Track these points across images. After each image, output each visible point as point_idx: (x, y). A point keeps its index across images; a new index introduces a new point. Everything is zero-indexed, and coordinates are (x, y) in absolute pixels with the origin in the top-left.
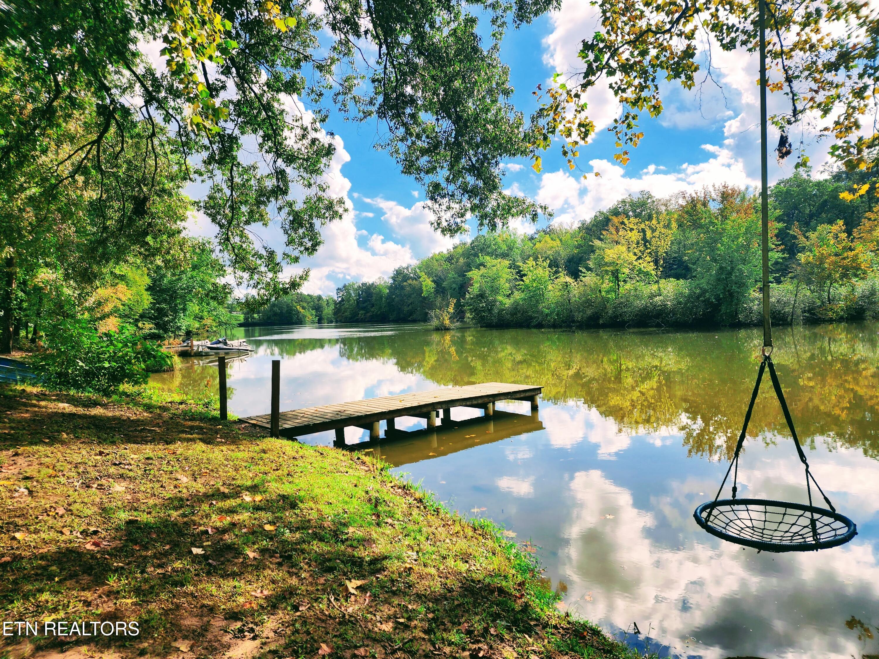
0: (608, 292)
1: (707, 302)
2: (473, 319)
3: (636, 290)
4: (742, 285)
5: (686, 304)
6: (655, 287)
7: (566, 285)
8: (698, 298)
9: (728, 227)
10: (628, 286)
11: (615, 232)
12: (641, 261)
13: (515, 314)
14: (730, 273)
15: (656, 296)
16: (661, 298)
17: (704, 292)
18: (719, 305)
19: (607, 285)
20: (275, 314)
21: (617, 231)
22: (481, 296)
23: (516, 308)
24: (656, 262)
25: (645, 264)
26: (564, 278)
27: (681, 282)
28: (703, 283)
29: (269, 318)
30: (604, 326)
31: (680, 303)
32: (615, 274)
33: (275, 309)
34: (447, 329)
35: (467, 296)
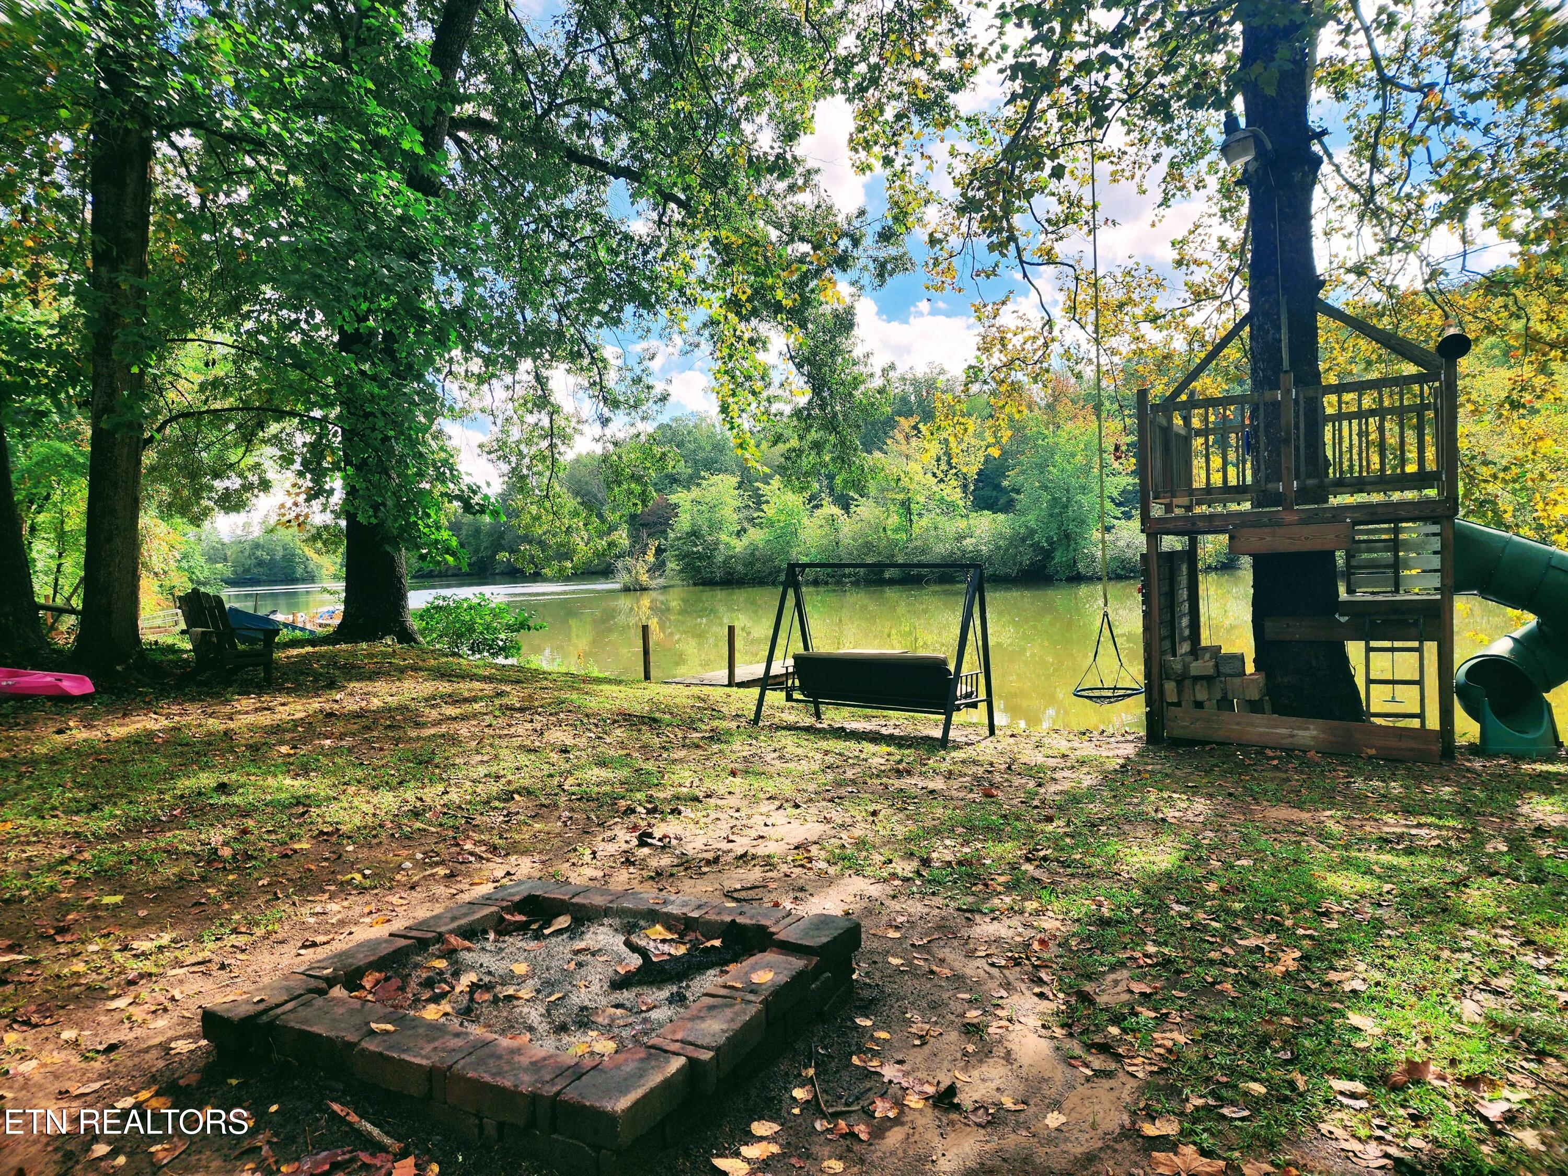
0: (896, 531)
1: (1036, 546)
2: (681, 571)
3: (936, 528)
4: (1082, 522)
5: (1007, 550)
6: (962, 524)
7: (832, 519)
8: (1023, 540)
9: (1062, 441)
10: (924, 522)
11: (903, 441)
12: (942, 486)
13: (752, 564)
14: (1066, 507)
15: (965, 538)
16: (973, 540)
17: (1032, 532)
18: (1053, 550)
19: (894, 520)
20: (260, 563)
21: (907, 438)
22: (695, 534)
23: (752, 554)
24: (965, 487)
25: (948, 490)
26: (830, 509)
27: (1001, 517)
28: (1031, 519)
29: (247, 571)
30: (892, 582)
31: (999, 548)
32: (906, 505)
33: (259, 553)
34: (644, 589)
35: (672, 535)
